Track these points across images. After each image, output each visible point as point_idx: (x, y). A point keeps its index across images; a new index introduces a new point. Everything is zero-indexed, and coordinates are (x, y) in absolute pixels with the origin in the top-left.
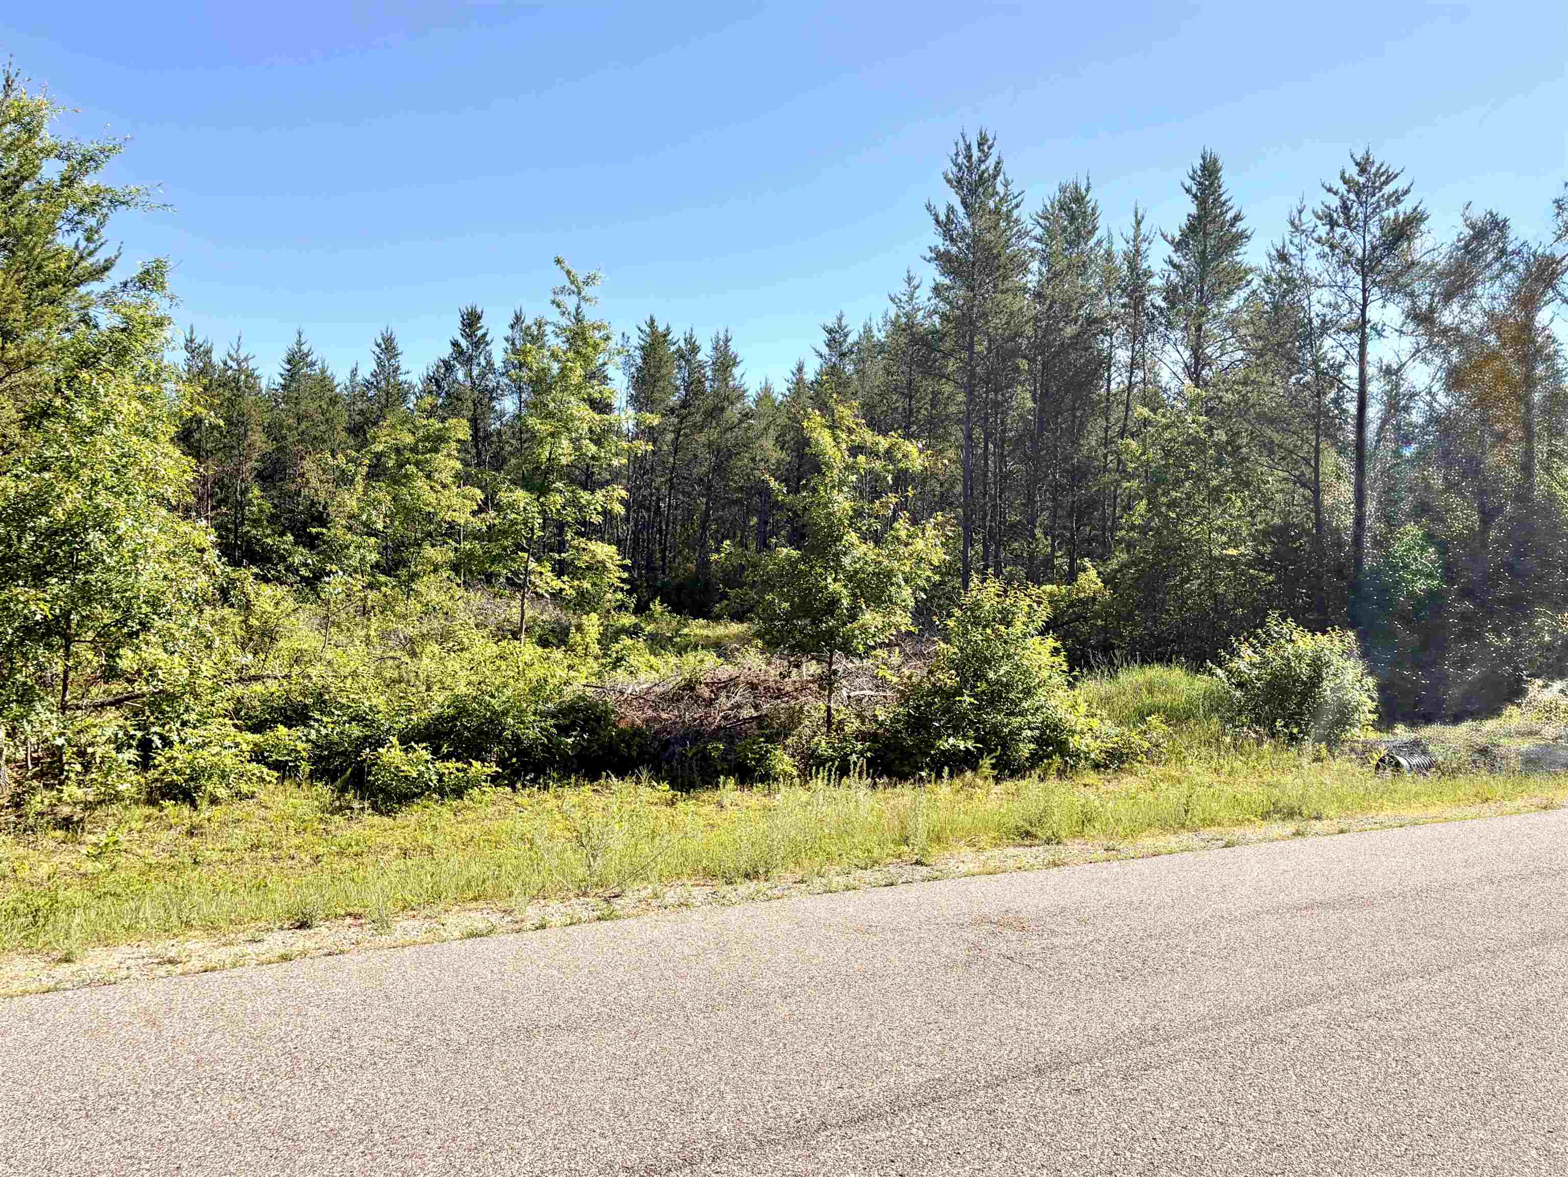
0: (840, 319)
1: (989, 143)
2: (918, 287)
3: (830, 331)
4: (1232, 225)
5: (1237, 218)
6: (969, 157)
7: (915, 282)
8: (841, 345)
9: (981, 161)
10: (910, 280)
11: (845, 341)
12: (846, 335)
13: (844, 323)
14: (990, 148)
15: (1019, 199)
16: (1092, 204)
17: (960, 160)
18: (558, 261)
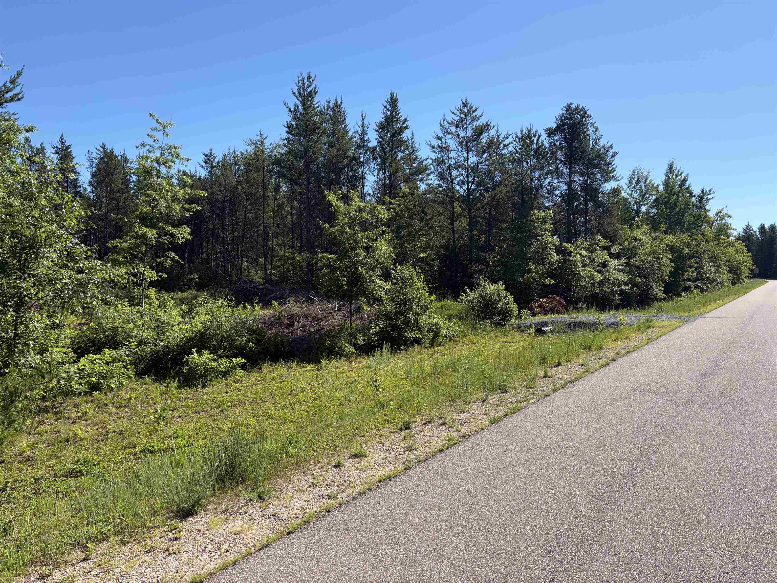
0: (211, 150)
1: (313, 78)
2: (265, 139)
3: (206, 156)
4: (404, 123)
5: (405, 120)
6: (304, 84)
7: (264, 136)
8: (212, 162)
9: (308, 86)
10: (261, 135)
11: (214, 160)
12: (215, 158)
13: (213, 152)
14: (313, 81)
15: (319, 104)
16: (343, 109)
17: (300, 84)
18: (151, 115)
